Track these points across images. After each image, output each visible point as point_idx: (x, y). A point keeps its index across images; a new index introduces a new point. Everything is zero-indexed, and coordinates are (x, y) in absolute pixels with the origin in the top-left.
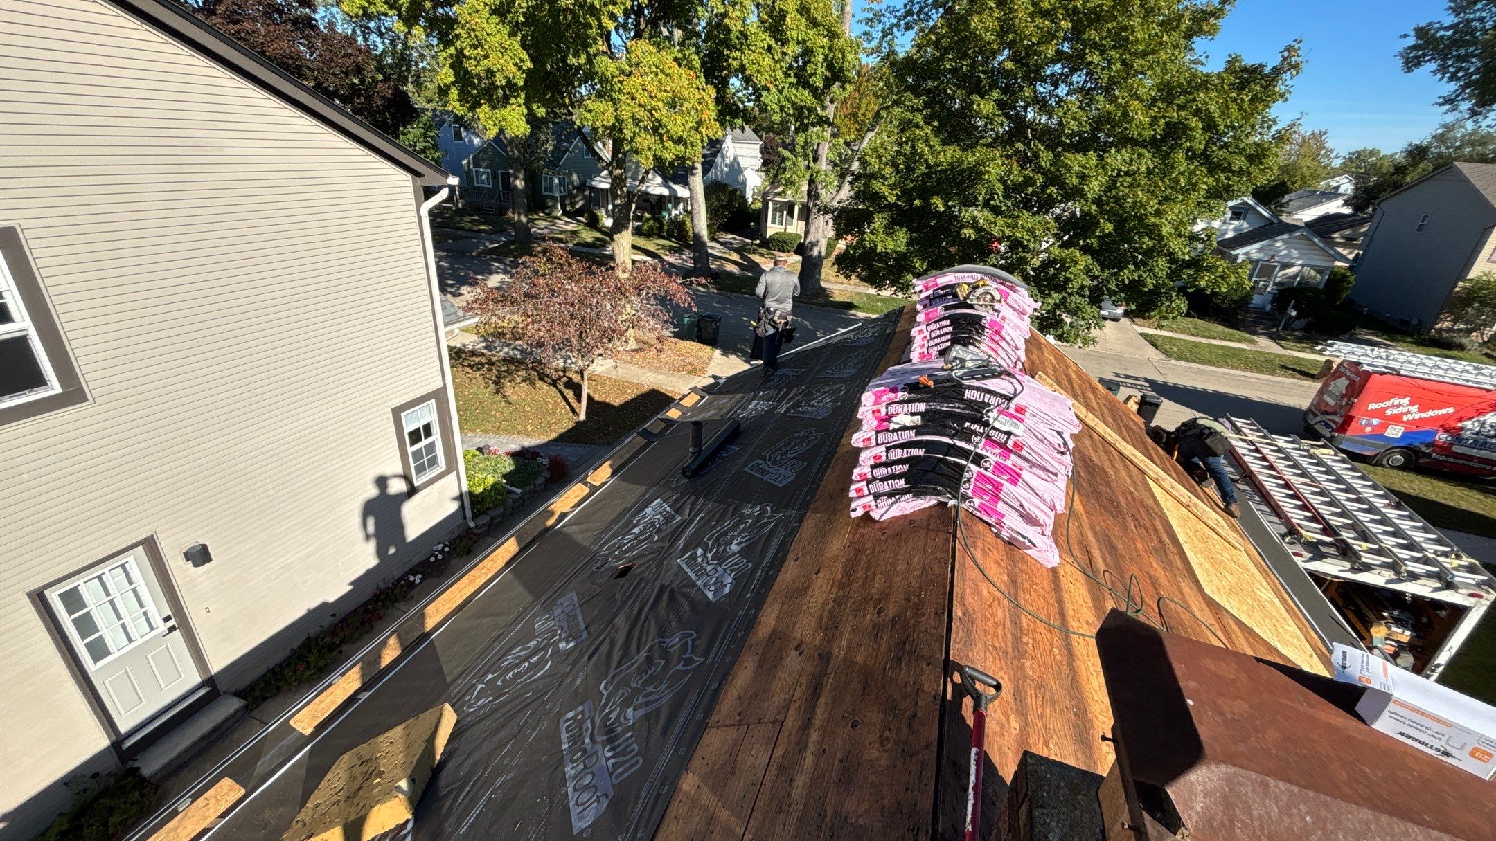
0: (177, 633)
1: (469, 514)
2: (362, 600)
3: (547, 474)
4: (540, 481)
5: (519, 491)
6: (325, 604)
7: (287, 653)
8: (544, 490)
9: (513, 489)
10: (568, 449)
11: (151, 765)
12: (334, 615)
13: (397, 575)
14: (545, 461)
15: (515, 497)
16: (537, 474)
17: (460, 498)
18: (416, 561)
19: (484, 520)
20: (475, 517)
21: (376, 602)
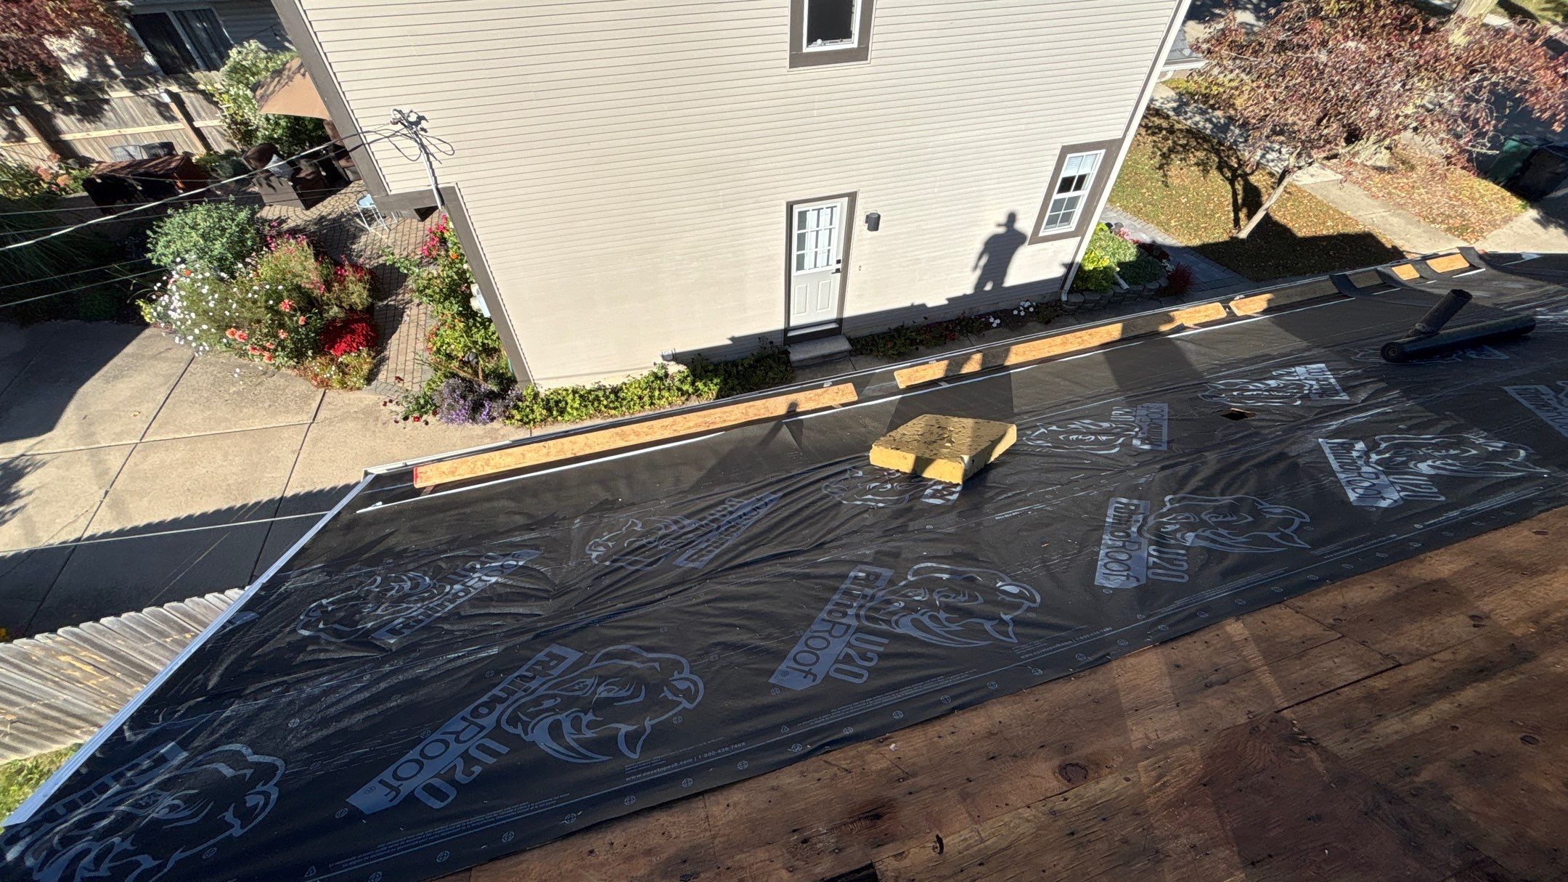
0: (839, 275)
1: (1067, 286)
2: (949, 317)
3: (1163, 282)
4: (1153, 286)
5: (1125, 286)
6: (924, 305)
7: (885, 329)
8: (1151, 298)
9: (1121, 281)
10: (1202, 265)
11: (797, 355)
12: (926, 318)
13: (983, 310)
14: (1170, 267)
15: (1118, 290)
16: (1154, 277)
17: (1069, 266)
18: (1003, 306)
19: (1077, 299)
20: (1071, 292)
21: (957, 325)
